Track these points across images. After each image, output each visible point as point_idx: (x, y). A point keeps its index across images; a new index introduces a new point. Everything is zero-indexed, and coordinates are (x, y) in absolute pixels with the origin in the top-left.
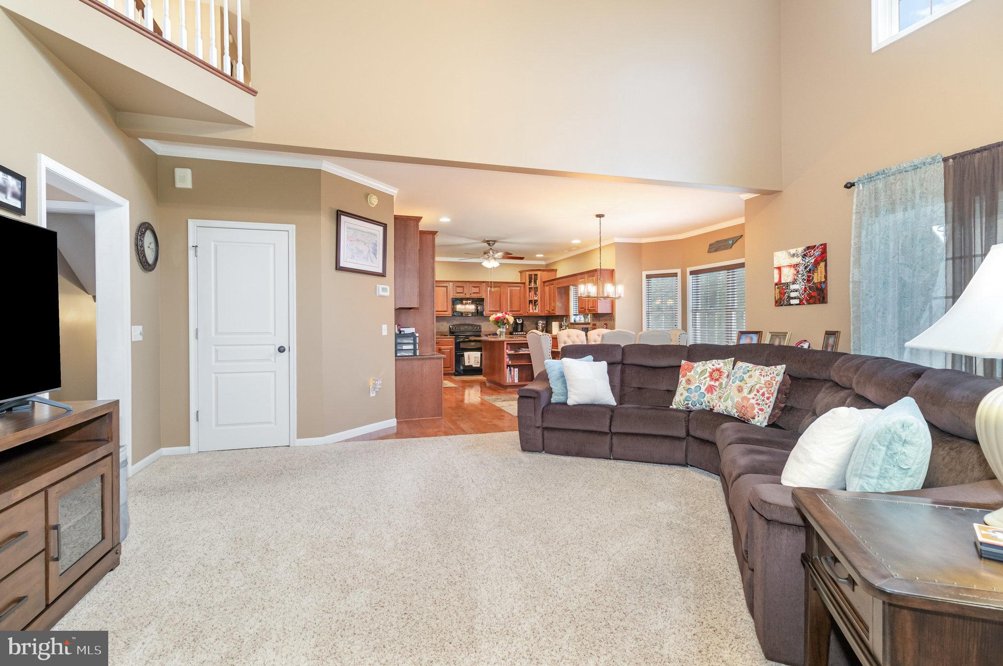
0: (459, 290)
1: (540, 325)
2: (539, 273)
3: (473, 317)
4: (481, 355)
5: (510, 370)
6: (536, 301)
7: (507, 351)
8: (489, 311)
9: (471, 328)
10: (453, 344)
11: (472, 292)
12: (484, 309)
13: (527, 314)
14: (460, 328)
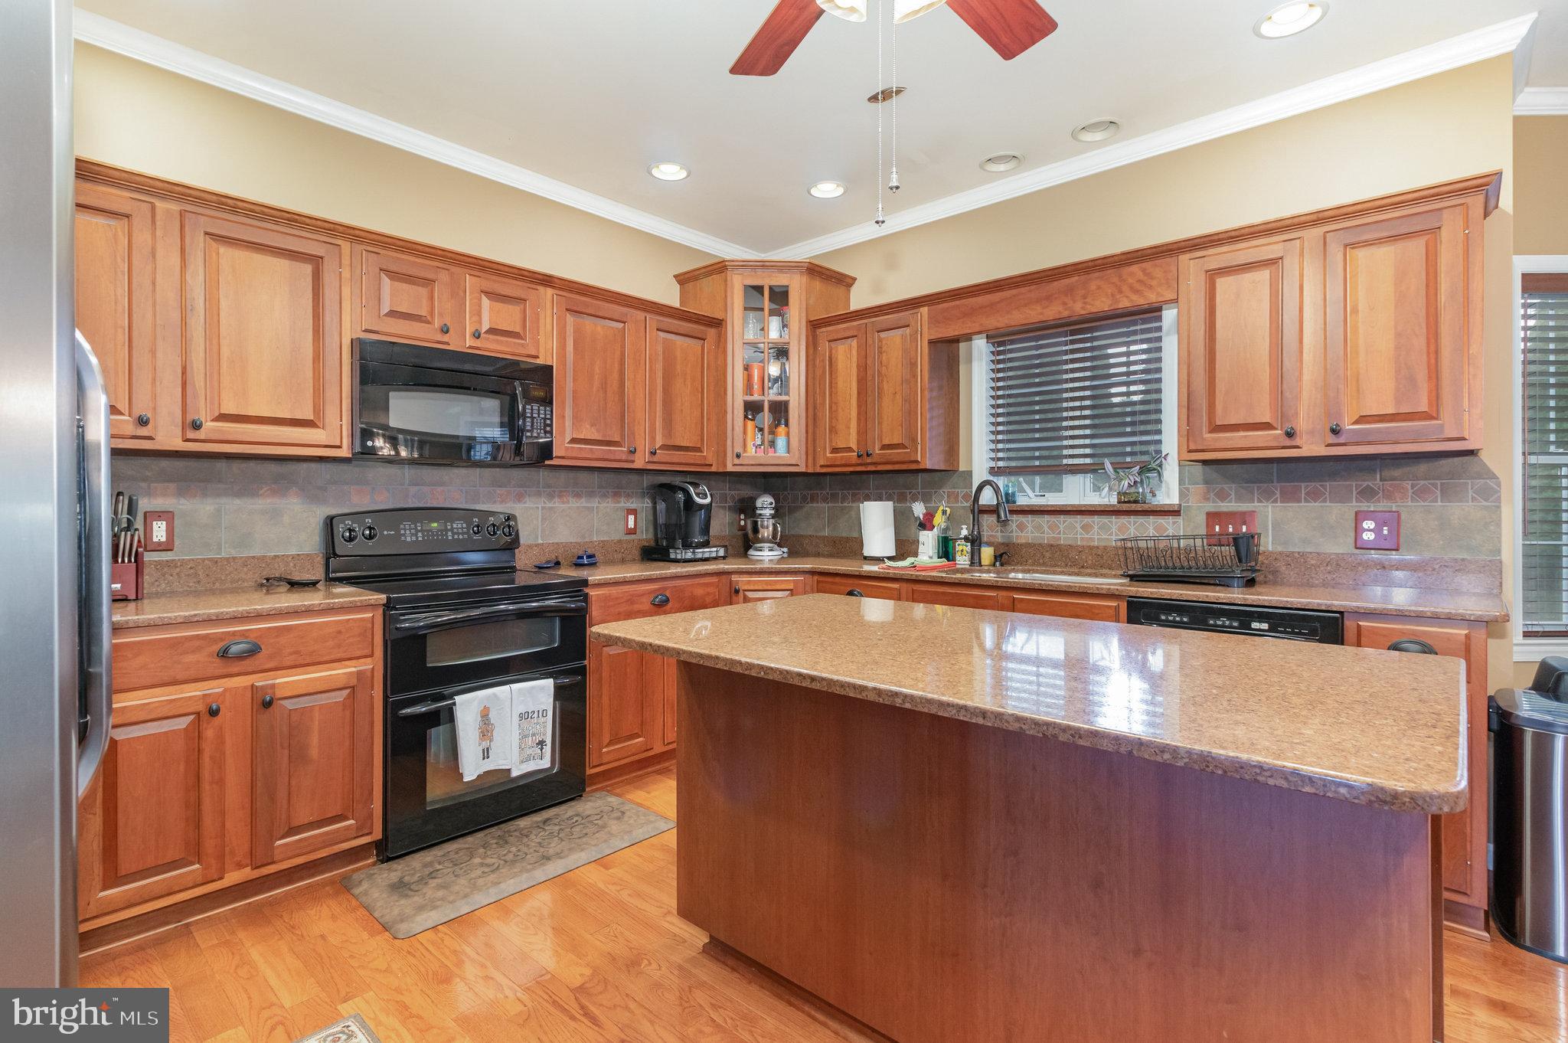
0: (402, 297)
2: (797, 283)
8: (573, 441)
9: (463, 534)
10: (367, 652)
11: (485, 327)
12: (551, 425)
13: (737, 461)
14: (398, 530)
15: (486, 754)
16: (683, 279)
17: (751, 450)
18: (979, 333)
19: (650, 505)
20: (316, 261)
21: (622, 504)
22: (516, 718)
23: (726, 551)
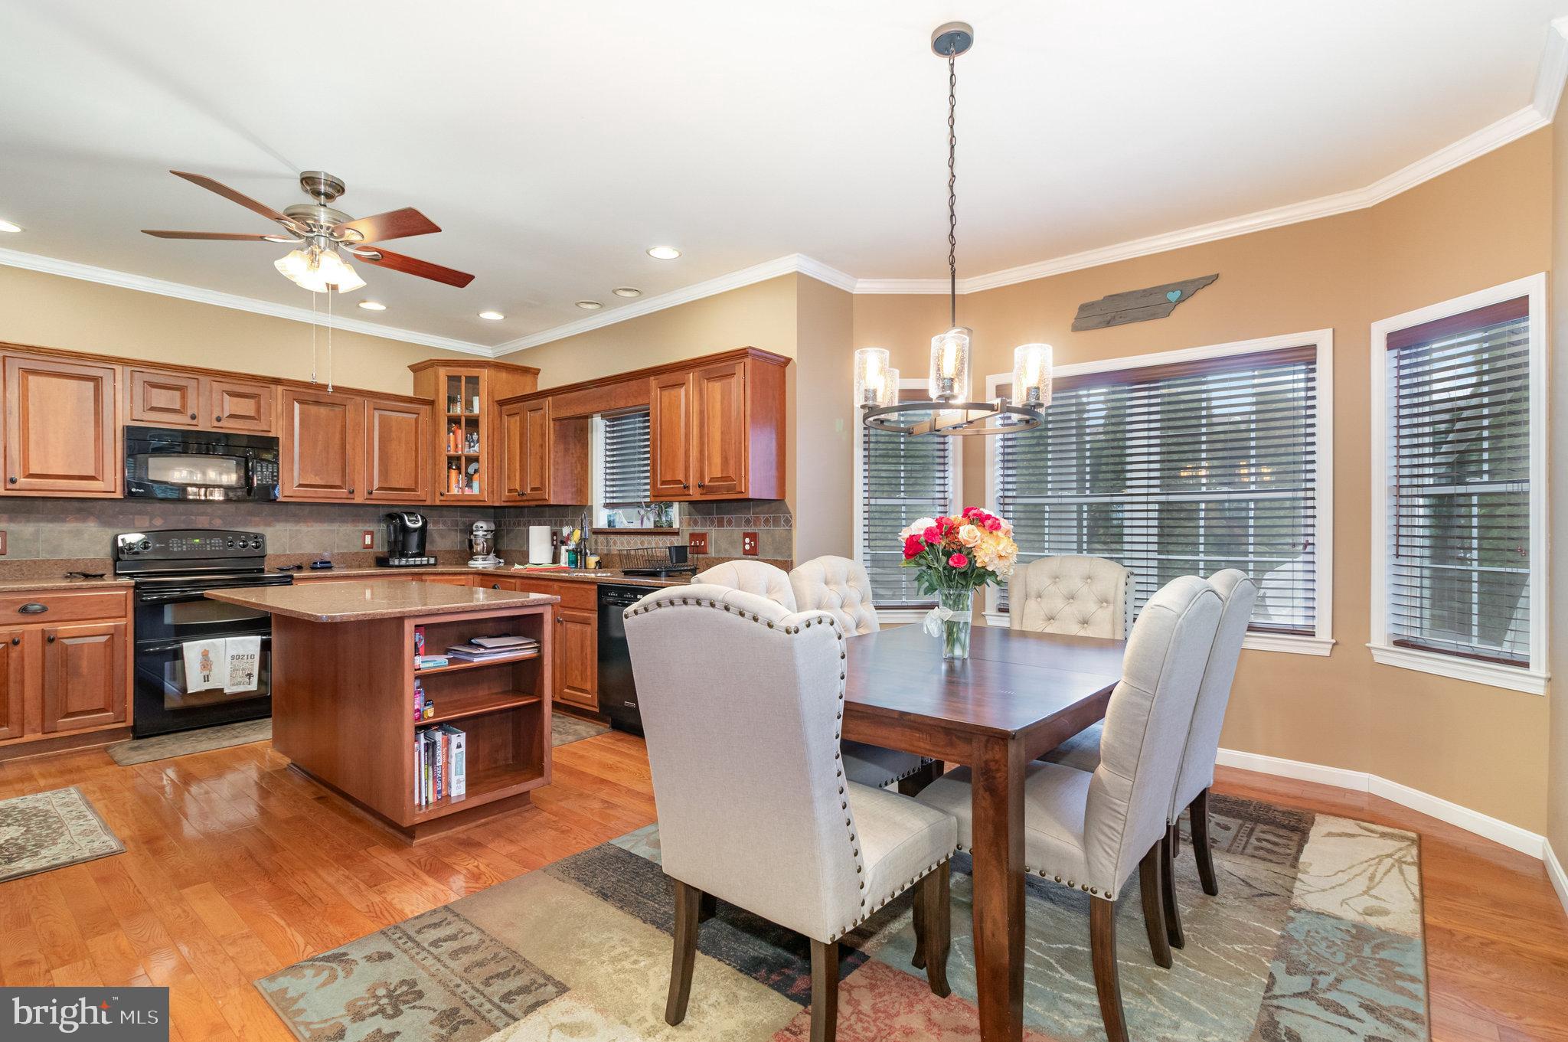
0: (161, 398)
1: (480, 533)
2: (484, 374)
3: (231, 507)
4: (266, 646)
5: (431, 747)
6: (472, 459)
7: (418, 660)
8: (300, 485)
9: (219, 546)
10: (123, 614)
11: (226, 414)
12: (278, 476)
13: (442, 498)
14: (167, 544)
15: (206, 679)
16: (415, 369)
17: (455, 491)
18: (598, 412)
19: (385, 528)
20: (96, 380)
21: (360, 528)
22: (229, 659)
23: (436, 560)
